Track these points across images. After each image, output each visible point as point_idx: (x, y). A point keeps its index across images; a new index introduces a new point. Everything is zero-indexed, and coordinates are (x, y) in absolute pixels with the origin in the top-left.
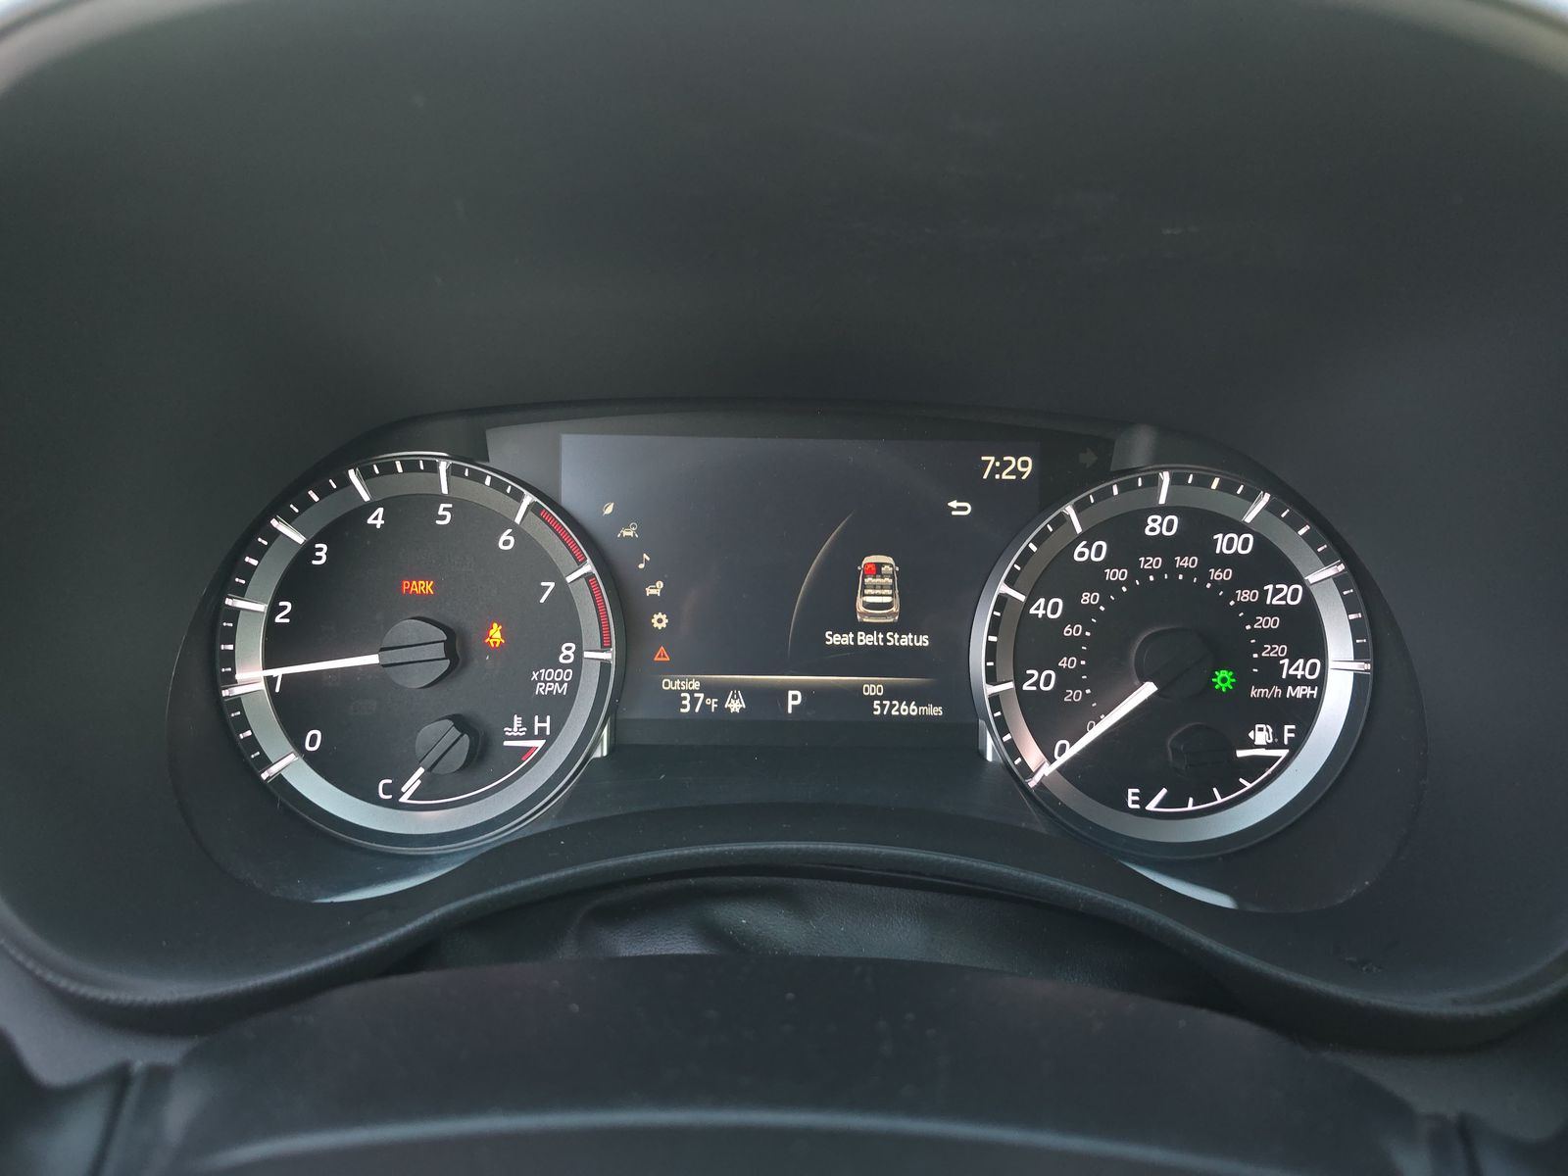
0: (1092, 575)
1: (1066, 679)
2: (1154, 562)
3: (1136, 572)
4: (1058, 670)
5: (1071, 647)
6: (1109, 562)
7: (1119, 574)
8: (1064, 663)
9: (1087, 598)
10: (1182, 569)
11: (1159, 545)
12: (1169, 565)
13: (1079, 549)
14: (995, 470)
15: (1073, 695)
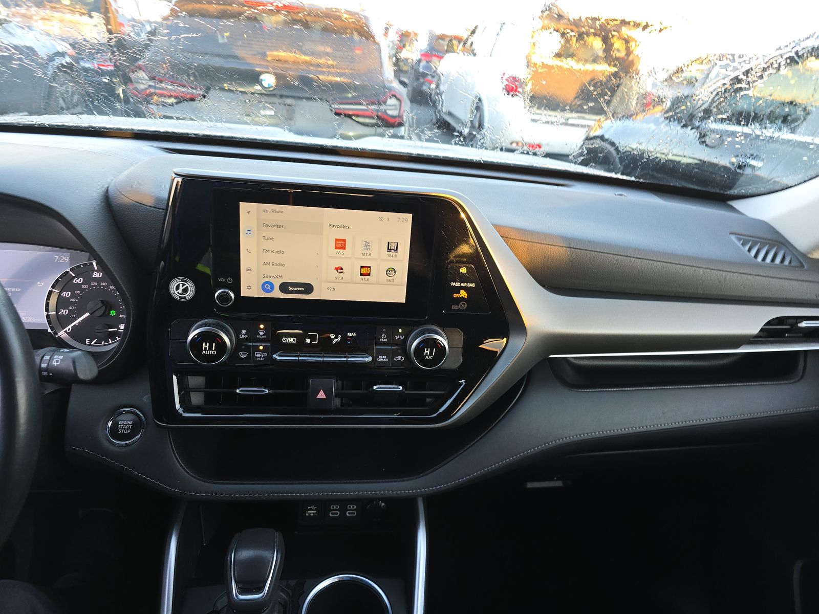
0: (78, 286)
1: (71, 312)
2: (96, 284)
3: (90, 286)
4: (69, 310)
5: (73, 304)
6: (83, 284)
7: (86, 286)
8: (70, 308)
9: (77, 292)
10: (102, 286)
11: (96, 279)
12: (99, 285)
13: (75, 280)
14: (58, 260)
15: (73, 316)
